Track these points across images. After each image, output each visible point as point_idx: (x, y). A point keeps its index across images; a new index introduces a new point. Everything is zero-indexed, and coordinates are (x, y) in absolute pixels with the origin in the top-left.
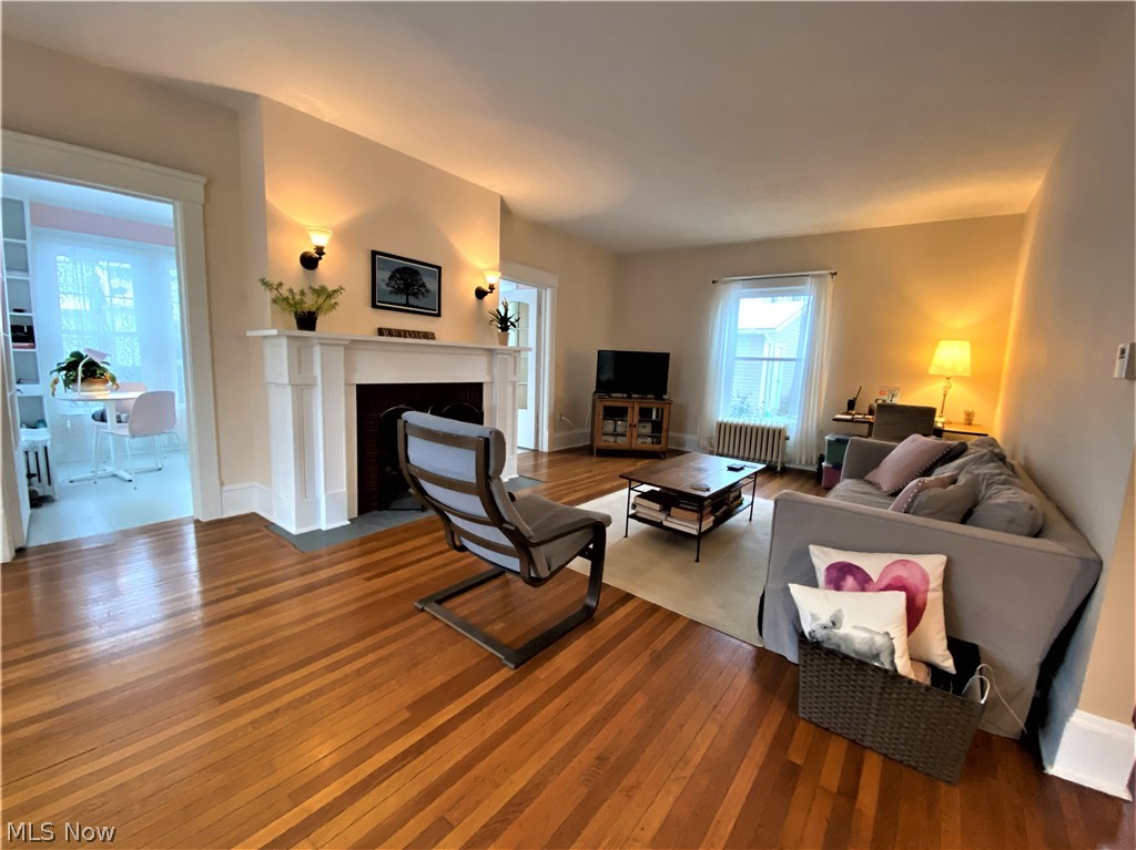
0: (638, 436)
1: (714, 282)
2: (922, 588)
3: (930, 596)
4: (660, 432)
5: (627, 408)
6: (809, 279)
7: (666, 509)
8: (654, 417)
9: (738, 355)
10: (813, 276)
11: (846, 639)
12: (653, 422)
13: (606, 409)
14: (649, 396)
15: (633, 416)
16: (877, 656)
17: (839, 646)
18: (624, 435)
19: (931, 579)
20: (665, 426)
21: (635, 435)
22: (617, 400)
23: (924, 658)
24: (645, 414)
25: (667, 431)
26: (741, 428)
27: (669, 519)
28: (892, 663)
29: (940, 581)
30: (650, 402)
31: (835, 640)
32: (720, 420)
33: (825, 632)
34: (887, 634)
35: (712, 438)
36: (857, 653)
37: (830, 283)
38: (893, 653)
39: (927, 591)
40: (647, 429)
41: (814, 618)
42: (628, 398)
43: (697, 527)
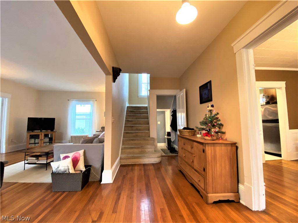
0: (44, 143)
1: (68, 100)
2: (79, 157)
3: (81, 158)
4: (52, 141)
5: (39, 135)
6: (91, 101)
7: (38, 159)
8: (50, 136)
9: (76, 118)
10: (92, 100)
11: (60, 170)
12: (49, 138)
13: (30, 135)
14: (49, 131)
15: (42, 136)
16: (66, 171)
17: (59, 172)
18: (38, 143)
19: (81, 154)
20: (53, 139)
21: (42, 142)
22: (36, 132)
23: (79, 170)
24: (46, 136)
25: (54, 140)
26: (77, 137)
27: (38, 161)
28: (69, 171)
29: (83, 154)
30: (49, 132)
31: (58, 171)
32: (71, 135)
33: (56, 170)
34: (68, 166)
35: (70, 140)
36: (62, 172)
37: (96, 102)
38: (69, 169)
39: (80, 157)
40: (47, 140)
41: (54, 168)
42: (41, 131)
43: (46, 161)
